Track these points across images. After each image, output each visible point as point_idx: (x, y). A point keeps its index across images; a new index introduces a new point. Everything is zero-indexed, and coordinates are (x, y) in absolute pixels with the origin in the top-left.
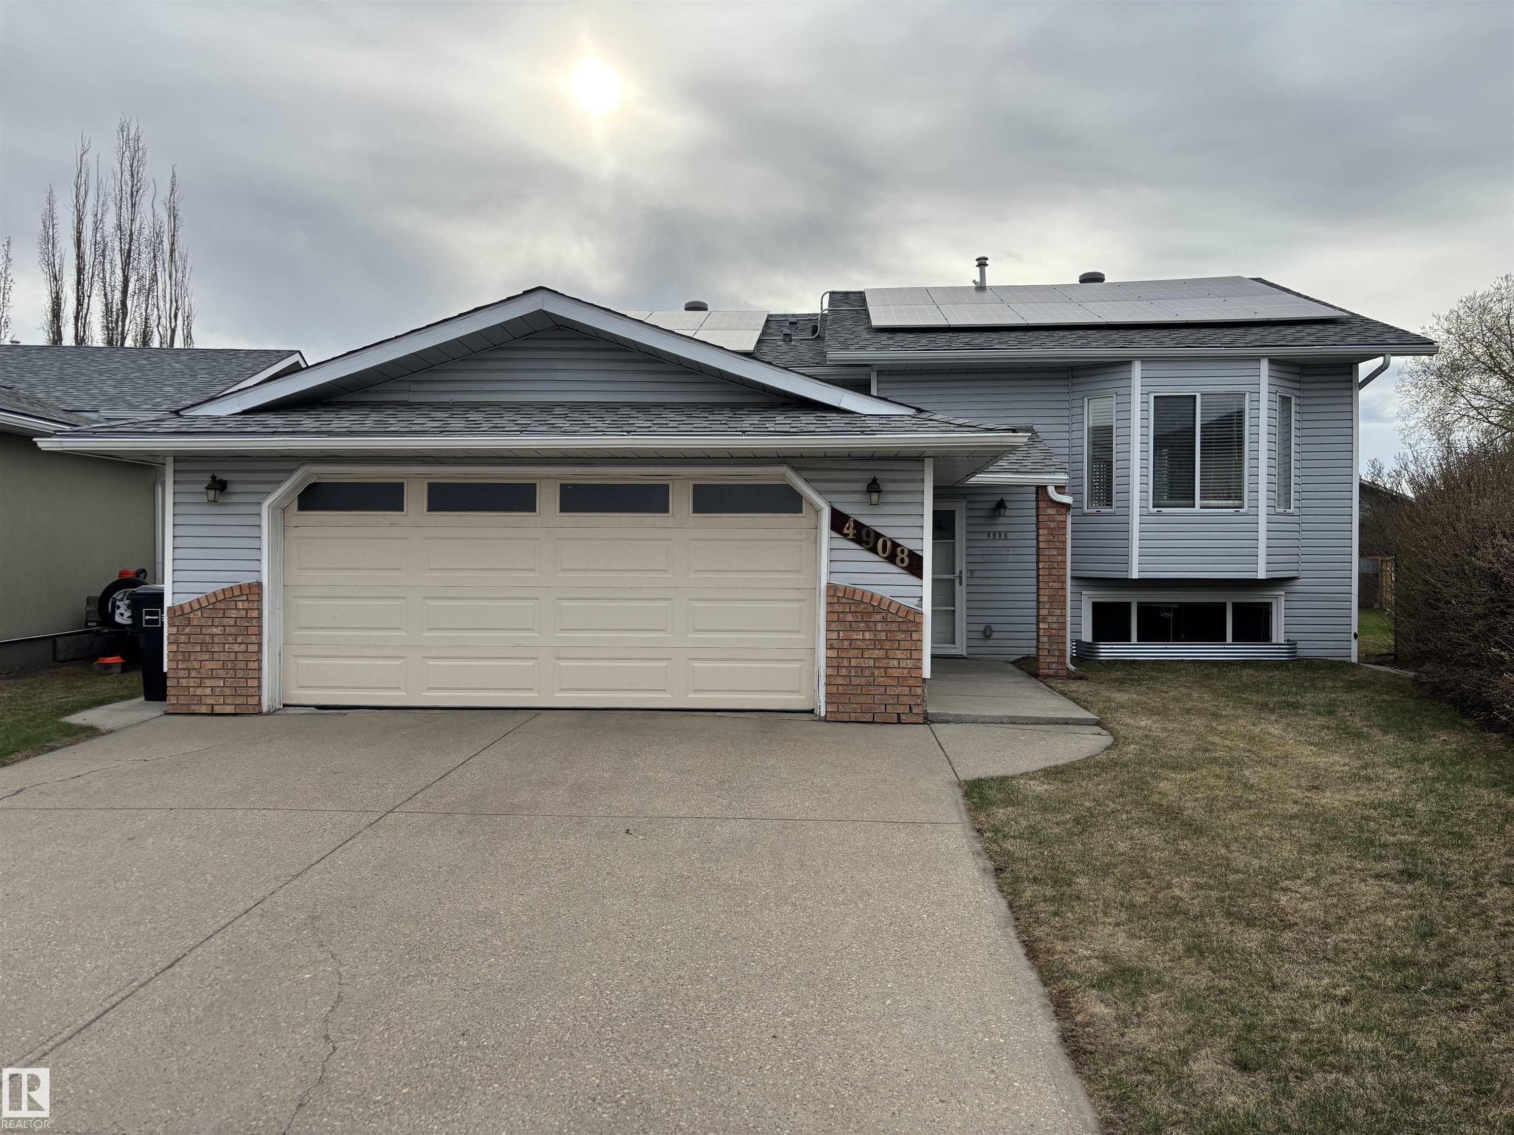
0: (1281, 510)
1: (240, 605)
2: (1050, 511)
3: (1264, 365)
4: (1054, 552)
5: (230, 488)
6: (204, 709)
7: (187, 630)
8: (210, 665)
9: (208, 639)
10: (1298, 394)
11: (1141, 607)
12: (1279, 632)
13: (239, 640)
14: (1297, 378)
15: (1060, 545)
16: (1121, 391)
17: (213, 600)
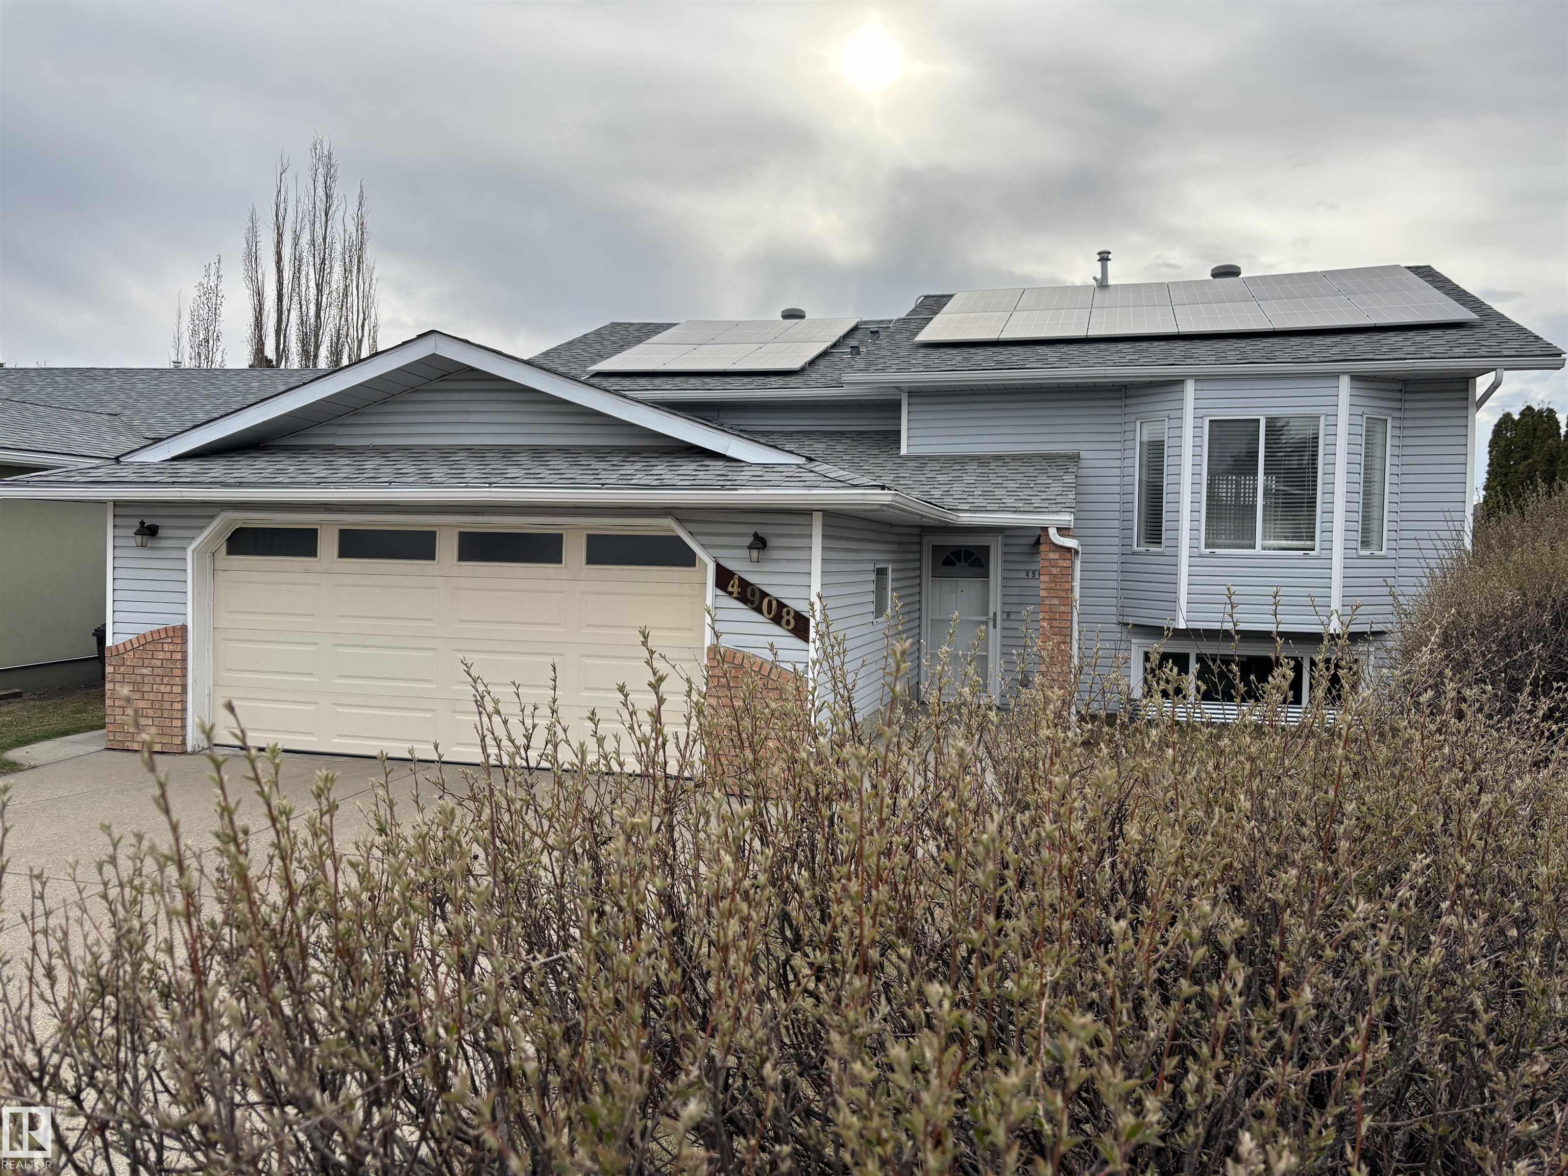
0: (1358, 553)
1: (166, 647)
2: (1052, 555)
3: (1345, 383)
4: (1056, 601)
5: (161, 533)
7: (122, 669)
8: (141, 705)
9: (139, 679)
10: (1397, 414)
11: (1203, 659)
13: (165, 681)
14: (1398, 396)
15: (1067, 594)
16: (1173, 414)
17: (143, 641)
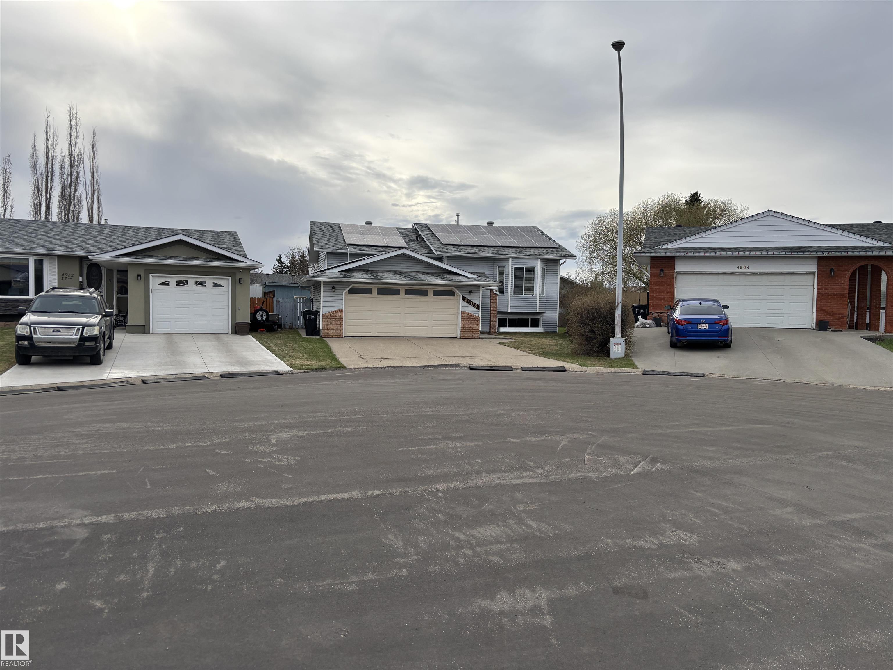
0: (542, 296)
1: (339, 314)
2: (494, 295)
3: (539, 260)
4: (494, 305)
5: (336, 289)
6: (331, 337)
7: (327, 319)
8: (332, 327)
9: (332, 321)
10: (547, 267)
11: (509, 319)
12: (541, 325)
13: (339, 322)
14: (546, 263)
15: (496, 303)
16: (506, 265)
17: (333, 313)
